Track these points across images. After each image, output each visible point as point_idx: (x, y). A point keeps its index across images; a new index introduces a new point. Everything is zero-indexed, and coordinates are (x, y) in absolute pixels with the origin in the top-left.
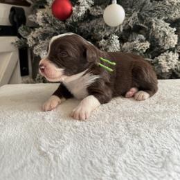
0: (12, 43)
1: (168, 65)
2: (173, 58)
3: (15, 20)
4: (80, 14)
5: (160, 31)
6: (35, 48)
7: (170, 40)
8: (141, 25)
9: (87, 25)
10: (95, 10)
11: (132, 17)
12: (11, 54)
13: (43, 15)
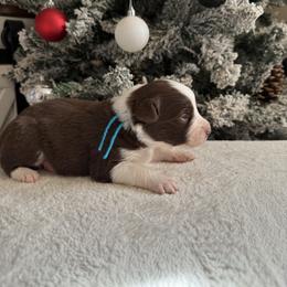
0: (4, 75)
1: (223, 117)
2: (233, 105)
3: (10, 40)
4: (78, 33)
5: (211, 59)
6: (23, 85)
7: (224, 75)
8: (186, 48)
9: (103, 48)
10: (110, 25)
11: (168, 36)
12: (3, 91)
13: (27, 34)
